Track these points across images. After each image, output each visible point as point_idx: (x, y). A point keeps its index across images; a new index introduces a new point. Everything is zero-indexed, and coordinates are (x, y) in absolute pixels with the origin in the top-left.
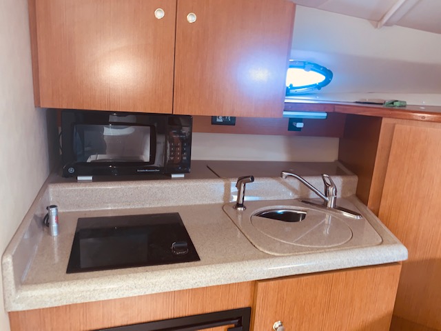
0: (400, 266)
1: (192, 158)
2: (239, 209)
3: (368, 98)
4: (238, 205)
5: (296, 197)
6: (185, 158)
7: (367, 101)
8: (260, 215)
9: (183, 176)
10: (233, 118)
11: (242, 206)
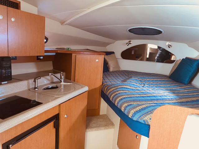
0: (87, 92)
1: (12, 75)
2: (36, 89)
3: (59, 47)
4: (35, 88)
5: (50, 82)
6: (9, 74)
7: (59, 48)
8: (44, 89)
9: (6, 82)
10: (16, 57)
11: (37, 88)
